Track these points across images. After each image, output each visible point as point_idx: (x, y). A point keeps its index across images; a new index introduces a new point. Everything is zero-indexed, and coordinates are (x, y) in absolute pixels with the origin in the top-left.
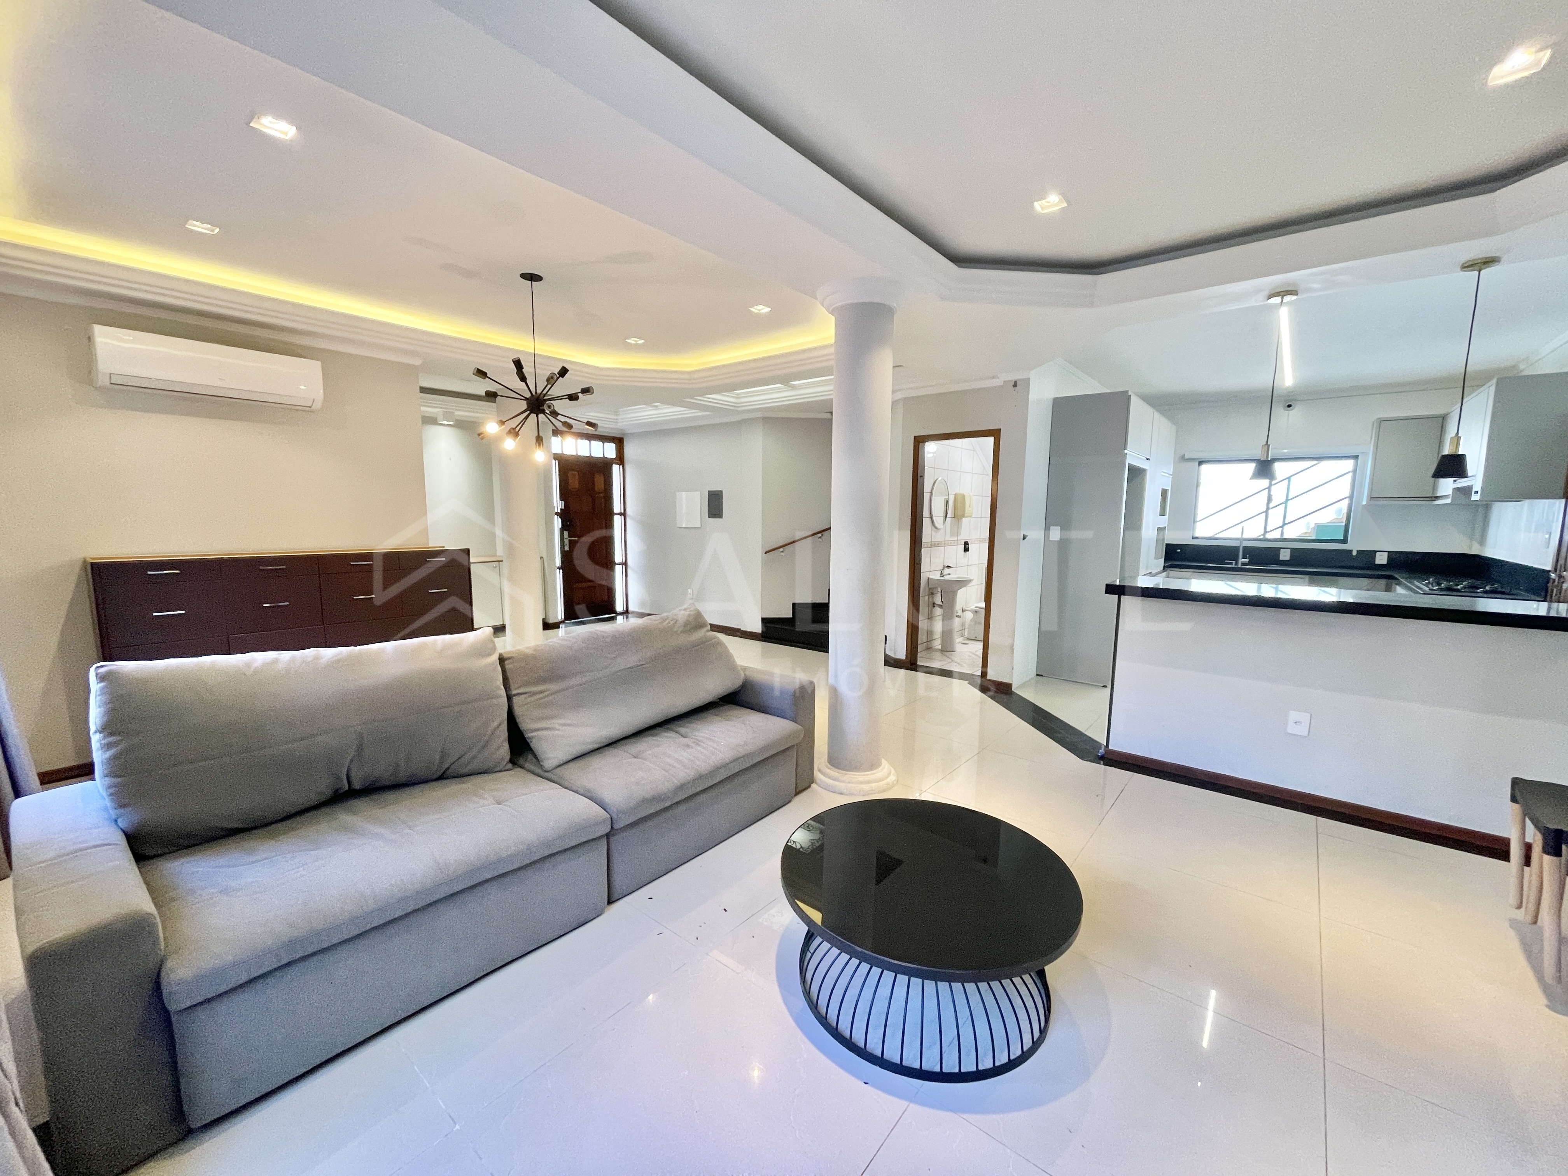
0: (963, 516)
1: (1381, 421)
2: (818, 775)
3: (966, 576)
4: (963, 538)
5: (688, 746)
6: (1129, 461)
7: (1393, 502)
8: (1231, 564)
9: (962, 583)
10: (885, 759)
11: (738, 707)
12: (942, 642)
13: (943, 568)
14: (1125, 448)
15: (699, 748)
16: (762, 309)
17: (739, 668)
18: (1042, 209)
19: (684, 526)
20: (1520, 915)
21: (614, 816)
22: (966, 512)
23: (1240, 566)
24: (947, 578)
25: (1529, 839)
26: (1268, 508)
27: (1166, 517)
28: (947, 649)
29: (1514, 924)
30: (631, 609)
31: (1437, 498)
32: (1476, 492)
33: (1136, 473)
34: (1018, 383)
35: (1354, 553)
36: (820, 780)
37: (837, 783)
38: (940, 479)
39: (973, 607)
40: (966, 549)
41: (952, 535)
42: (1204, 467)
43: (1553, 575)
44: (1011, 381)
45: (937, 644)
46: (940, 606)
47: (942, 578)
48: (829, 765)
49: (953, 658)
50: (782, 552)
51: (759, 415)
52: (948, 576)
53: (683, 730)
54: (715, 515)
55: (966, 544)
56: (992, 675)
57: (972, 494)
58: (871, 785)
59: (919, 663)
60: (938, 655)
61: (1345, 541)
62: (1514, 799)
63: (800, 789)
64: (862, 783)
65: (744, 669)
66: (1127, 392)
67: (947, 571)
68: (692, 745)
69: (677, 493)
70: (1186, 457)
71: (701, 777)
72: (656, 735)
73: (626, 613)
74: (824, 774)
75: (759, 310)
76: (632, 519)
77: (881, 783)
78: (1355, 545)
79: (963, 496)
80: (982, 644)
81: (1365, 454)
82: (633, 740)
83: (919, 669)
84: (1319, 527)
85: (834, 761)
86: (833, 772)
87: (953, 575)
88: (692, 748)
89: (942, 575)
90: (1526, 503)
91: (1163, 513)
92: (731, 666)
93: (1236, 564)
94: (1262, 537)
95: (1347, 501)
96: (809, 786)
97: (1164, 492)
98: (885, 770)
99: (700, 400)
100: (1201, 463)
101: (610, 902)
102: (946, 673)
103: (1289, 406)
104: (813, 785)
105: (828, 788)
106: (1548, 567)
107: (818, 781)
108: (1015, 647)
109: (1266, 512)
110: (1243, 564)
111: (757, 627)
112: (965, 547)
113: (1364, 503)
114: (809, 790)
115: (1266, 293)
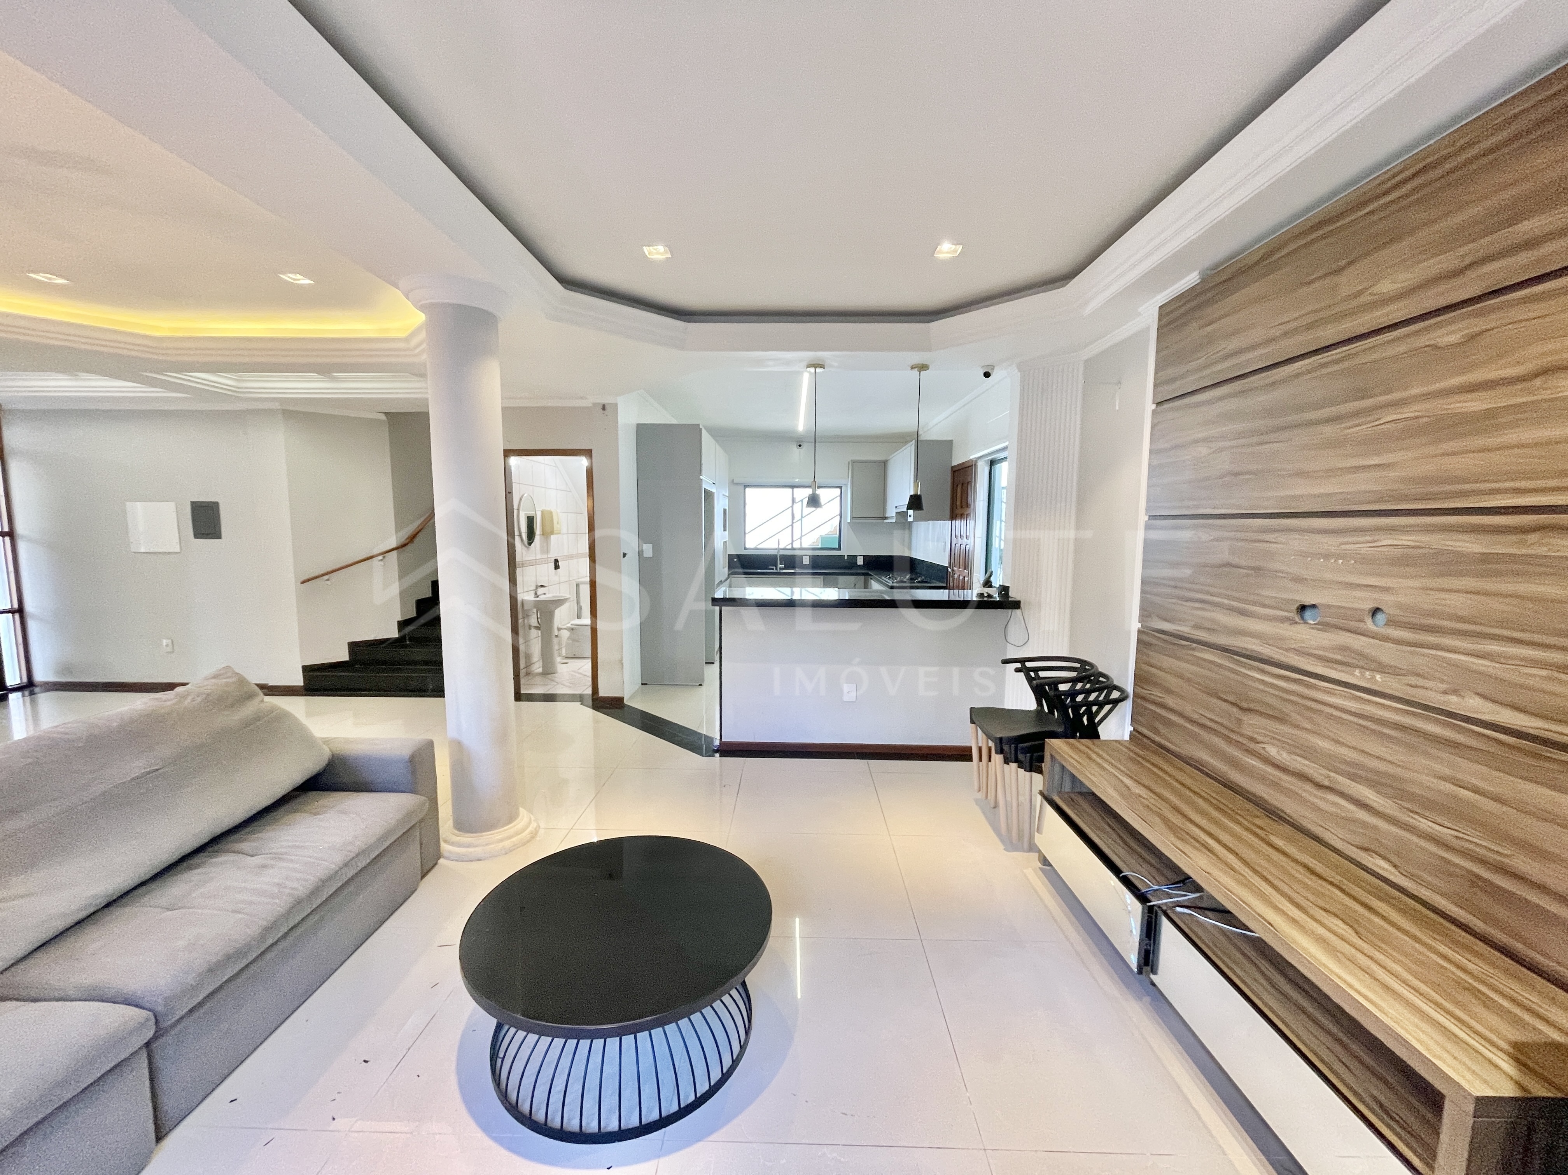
0: (552, 533)
1: (854, 462)
2: (444, 847)
3: (558, 595)
4: (553, 555)
5: (264, 866)
6: (704, 486)
7: (867, 521)
8: (773, 569)
9: (559, 602)
10: (525, 808)
11: (326, 793)
12: (543, 664)
13: (537, 588)
14: (701, 474)
15: (282, 864)
16: (299, 280)
17: (321, 743)
18: (649, 253)
19: (143, 550)
20: (980, 796)
21: (160, 1008)
22: (555, 529)
23: (778, 571)
24: (542, 598)
25: (980, 745)
26: (793, 523)
27: (727, 532)
28: (548, 671)
29: (977, 801)
30: (40, 676)
31: (886, 518)
32: (910, 516)
33: (709, 495)
34: (607, 407)
35: (846, 558)
36: (450, 852)
37: (470, 850)
38: (525, 495)
39: (569, 625)
40: (557, 567)
41: (542, 552)
42: (748, 490)
43: (949, 570)
44: (599, 404)
45: (537, 668)
46: (537, 628)
47: (537, 599)
48: (456, 832)
49: (556, 679)
50: (328, 580)
51: (276, 406)
52: (544, 596)
53: (244, 846)
54: (208, 534)
55: (556, 561)
56: (603, 693)
57: (559, 511)
58: (512, 840)
59: (522, 692)
60: (538, 680)
61: (839, 549)
62: (972, 722)
63: (427, 868)
64: (502, 840)
65: (326, 741)
66: (699, 425)
67: (540, 591)
68: (272, 862)
69: (129, 504)
70: (735, 481)
71: (299, 902)
72: (198, 866)
73: (29, 686)
74: (452, 844)
75: (295, 280)
76: (29, 540)
77: (524, 834)
78: (845, 552)
79: (551, 513)
80: (590, 660)
81: (846, 485)
82: (153, 886)
83: (522, 698)
84: (823, 538)
85: (462, 825)
86: (467, 838)
87: (547, 595)
88: (272, 867)
89: (536, 595)
90: (931, 522)
91: (725, 530)
92: (307, 739)
93: (776, 569)
94: (790, 547)
95: (838, 518)
96: (436, 864)
97: (725, 510)
98: (526, 820)
99: (176, 377)
100: (745, 486)
101: (159, 1139)
102: (549, 698)
103: (800, 446)
104: (441, 861)
105: (460, 859)
106: (946, 565)
107: (445, 854)
108: (624, 661)
109: (792, 525)
110: (781, 569)
111: (298, 680)
112: (555, 564)
113: (849, 521)
114: (437, 867)
115: (805, 363)
